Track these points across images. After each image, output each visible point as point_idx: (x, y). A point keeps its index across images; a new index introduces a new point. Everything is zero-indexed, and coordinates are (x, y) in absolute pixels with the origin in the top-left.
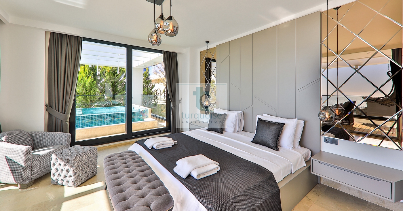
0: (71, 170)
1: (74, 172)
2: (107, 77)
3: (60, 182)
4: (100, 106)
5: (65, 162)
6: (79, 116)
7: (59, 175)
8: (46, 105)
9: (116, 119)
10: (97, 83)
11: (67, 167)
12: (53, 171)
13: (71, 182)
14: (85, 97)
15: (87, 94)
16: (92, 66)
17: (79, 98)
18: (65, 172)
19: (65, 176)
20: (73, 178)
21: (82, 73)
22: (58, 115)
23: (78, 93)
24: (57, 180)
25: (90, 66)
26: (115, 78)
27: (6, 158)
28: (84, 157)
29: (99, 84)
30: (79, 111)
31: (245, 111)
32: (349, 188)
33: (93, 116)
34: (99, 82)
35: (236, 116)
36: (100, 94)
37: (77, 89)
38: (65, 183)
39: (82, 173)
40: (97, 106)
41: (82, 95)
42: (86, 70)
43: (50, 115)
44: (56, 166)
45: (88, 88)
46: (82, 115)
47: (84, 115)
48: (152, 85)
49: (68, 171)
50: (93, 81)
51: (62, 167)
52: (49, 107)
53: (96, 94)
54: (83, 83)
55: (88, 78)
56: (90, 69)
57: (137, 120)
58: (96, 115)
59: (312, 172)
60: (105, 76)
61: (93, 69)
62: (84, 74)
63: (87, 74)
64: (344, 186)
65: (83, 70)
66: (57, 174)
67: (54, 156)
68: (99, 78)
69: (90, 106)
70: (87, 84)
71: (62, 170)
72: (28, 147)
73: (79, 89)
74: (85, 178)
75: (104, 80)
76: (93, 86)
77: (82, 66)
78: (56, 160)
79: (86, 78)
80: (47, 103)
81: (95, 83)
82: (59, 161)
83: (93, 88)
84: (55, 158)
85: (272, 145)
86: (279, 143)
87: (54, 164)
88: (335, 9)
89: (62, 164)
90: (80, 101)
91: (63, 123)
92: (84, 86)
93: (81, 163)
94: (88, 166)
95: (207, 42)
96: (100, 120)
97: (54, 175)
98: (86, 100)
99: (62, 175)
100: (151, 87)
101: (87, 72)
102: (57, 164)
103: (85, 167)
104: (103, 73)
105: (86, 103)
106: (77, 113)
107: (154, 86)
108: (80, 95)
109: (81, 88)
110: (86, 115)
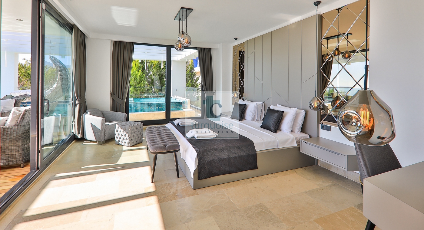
0: (127, 135)
1: (129, 136)
2: (155, 70)
3: (120, 143)
4: (148, 97)
5: (123, 130)
6: (131, 103)
7: (120, 138)
8: (111, 93)
9: (160, 107)
10: (146, 76)
11: (125, 133)
12: (116, 136)
13: (127, 143)
14: (136, 88)
15: (137, 86)
16: (142, 61)
17: (132, 89)
18: (123, 137)
19: (124, 139)
20: (128, 141)
21: (134, 67)
22: (118, 100)
23: (130, 85)
24: (119, 141)
25: (140, 61)
26: (161, 71)
27: (91, 124)
28: (135, 128)
29: (148, 77)
30: (131, 100)
31: (265, 102)
32: (337, 168)
33: (141, 104)
34: (148, 75)
35: (255, 106)
36: (148, 86)
37: (130, 82)
38: (123, 144)
39: (133, 139)
40: (146, 97)
41: (134, 87)
42: (137, 64)
43: (113, 100)
44: (119, 132)
45: (138, 81)
46: (134, 103)
47: (135, 103)
48: (196, 77)
49: (125, 135)
50: (142, 75)
51: (122, 133)
52: (113, 94)
53: (145, 86)
54: (134, 76)
55: (138, 71)
56: (140, 63)
57: (177, 109)
58: (144, 104)
59: (300, 151)
60: (152, 69)
61: (143, 63)
62: (135, 68)
63: (138, 68)
64: (334, 167)
65: (135, 64)
66: (119, 138)
67: (117, 126)
68: (148, 71)
69: (141, 97)
70: (138, 78)
71: (122, 135)
72: (103, 118)
73: (131, 82)
74: (135, 143)
75: (151, 73)
76: (143, 79)
77: (134, 61)
78: (119, 128)
79: (137, 72)
80: (112, 91)
81: (144, 76)
82: (120, 129)
83: (143, 80)
84: (118, 127)
85: (272, 129)
86: (280, 128)
87: (117, 131)
88: (337, 10)
89: (122, 131)
90: (132, 92)
91: (122, 106)
92: (135, 79)
93: (133, 132)
94: (137, 135)
95: (236, 39)
96: (147, 107)
97: (117, 138)
98: (137, 91)
99: (122, 138)
100: (195, 79)
101: (138, 66)
102: (119, 131)
103: (135, 135)
104: (151, 66)
105: (137, 94)
106: (130, 102)
107: (199, 78)
108: (132, 86)
109: (133, 80)
110: (136, 103)
